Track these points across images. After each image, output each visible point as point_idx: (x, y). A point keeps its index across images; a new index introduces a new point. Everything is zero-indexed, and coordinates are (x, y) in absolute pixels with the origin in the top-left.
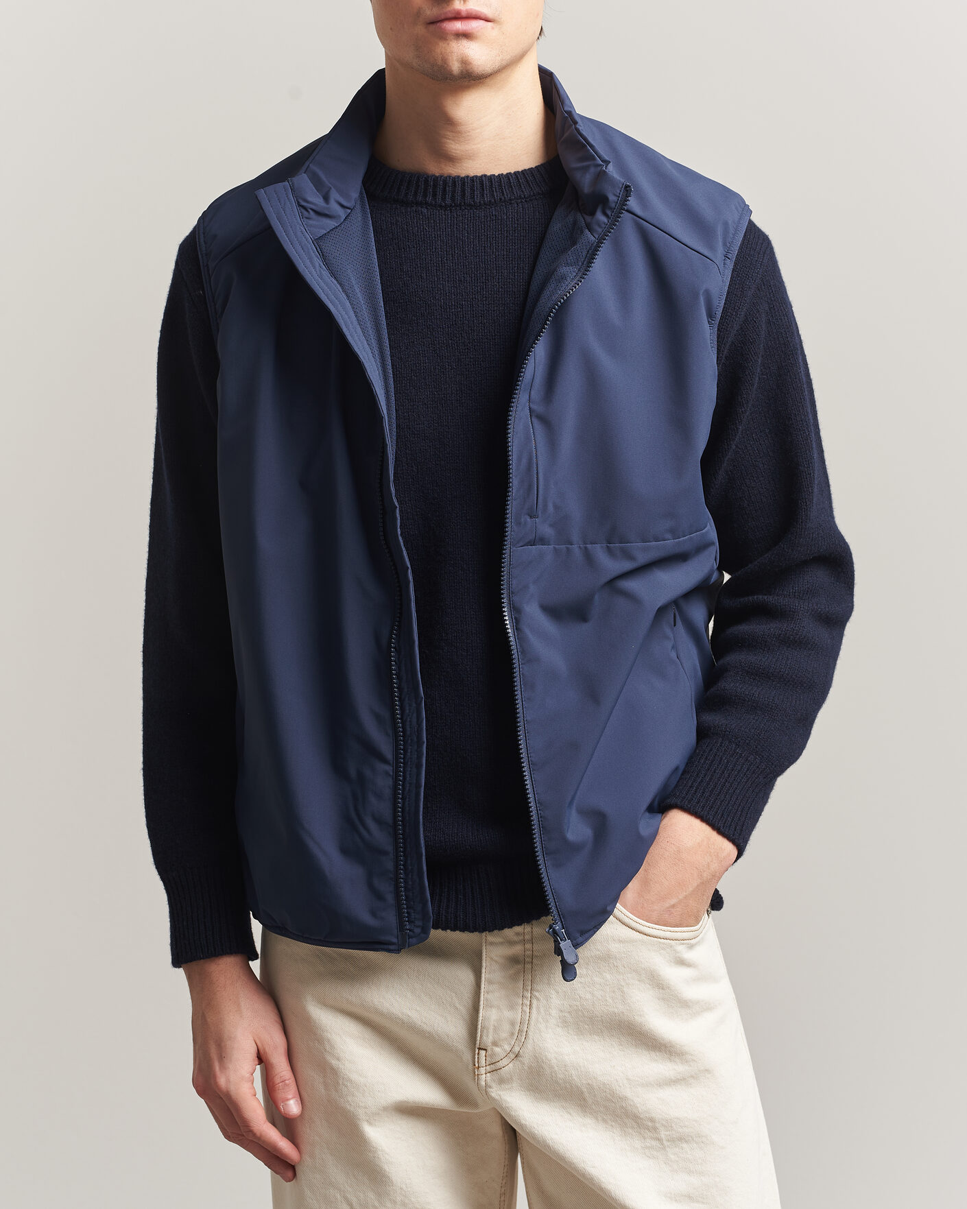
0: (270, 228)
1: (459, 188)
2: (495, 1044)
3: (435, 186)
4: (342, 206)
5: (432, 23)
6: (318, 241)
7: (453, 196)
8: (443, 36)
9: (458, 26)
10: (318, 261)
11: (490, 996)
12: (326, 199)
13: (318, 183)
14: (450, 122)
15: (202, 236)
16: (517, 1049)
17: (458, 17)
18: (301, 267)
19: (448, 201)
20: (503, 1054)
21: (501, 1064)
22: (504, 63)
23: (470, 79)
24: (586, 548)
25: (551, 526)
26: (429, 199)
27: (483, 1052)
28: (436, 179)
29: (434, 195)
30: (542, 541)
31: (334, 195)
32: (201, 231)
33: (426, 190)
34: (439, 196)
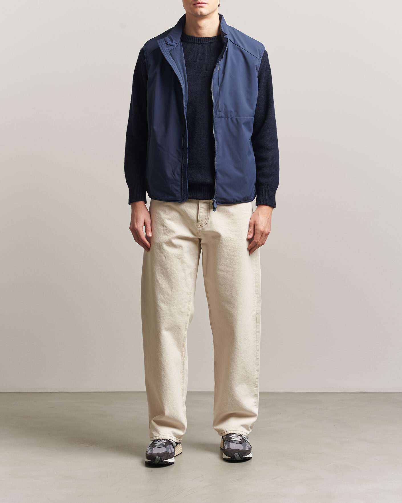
0: (159, 47)
1: (202, 40)
2: (202, 221)
3: (196, 39)
4: (176, 43)
5: (194, 5)
6: (170, 51)
7: (200, 41)
8: (197, 7)
9: (200, 5)
10: (169, 55)
11: (201, 210)
12: (172, 42)
13: (171, 39)
14: (199, 27)
15: (145, 49)
16: (206, 222)
17: (199, 3)
18: (165, 57)
19: (199, 43)
20: (203, 223)
21: (203, 225)
22: (210, 12)
23: (203, 16)
24: (231, 118)
25: (224, 113)
26: (195, 42)
27: (199, 223)
28: (197, 38)
29: (196, 41)
30: (222, 117)
31: (174, 41)
32: (145, 48)
33: (194, 40)
34: (197, 41)
